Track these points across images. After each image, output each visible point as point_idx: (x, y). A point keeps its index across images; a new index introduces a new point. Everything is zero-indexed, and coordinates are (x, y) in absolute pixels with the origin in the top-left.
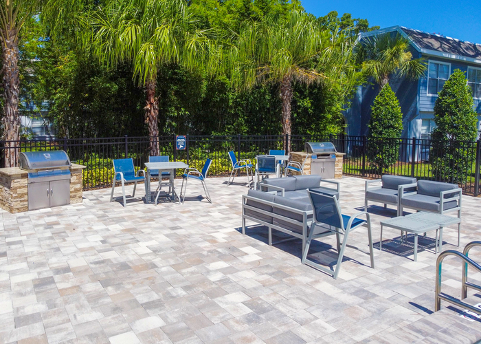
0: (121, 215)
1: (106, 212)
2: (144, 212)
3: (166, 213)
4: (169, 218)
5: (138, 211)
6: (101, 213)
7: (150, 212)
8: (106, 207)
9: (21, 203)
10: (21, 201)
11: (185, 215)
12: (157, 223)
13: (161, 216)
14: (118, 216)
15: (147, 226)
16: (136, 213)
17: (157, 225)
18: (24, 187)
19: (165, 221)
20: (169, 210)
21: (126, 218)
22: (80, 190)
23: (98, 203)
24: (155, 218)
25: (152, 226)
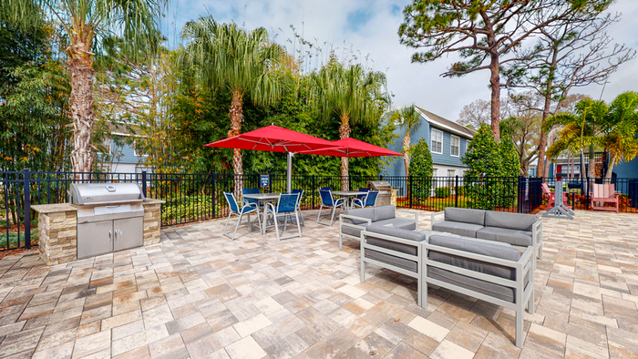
0: (208, 260)
1: (188, 256)
2: (236, 253)
3: (263, 254)
4: (270, 261)
5: (228, 252)
6: (181, 257)
7: (243, 253)
8: (189, 248)
9: (64, 251)
10: (64, 248)
11: (288, 255)
12: (256, 272)
13: (259, 260)
14: (202, 261)
15: (243, 279)
16: (226, 255)
17: (257, 277)
18: (71, 228)
19: (265, 266)
20: (265, 249)
21: (213, 266)
22: (157, 229)
23: (180, 243)
24: (252, 262)
25: (251, 278)
